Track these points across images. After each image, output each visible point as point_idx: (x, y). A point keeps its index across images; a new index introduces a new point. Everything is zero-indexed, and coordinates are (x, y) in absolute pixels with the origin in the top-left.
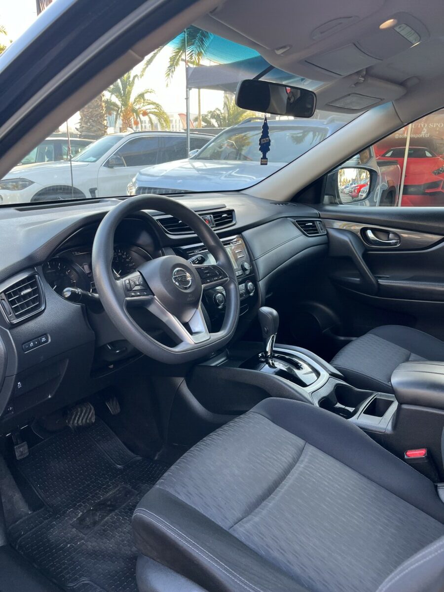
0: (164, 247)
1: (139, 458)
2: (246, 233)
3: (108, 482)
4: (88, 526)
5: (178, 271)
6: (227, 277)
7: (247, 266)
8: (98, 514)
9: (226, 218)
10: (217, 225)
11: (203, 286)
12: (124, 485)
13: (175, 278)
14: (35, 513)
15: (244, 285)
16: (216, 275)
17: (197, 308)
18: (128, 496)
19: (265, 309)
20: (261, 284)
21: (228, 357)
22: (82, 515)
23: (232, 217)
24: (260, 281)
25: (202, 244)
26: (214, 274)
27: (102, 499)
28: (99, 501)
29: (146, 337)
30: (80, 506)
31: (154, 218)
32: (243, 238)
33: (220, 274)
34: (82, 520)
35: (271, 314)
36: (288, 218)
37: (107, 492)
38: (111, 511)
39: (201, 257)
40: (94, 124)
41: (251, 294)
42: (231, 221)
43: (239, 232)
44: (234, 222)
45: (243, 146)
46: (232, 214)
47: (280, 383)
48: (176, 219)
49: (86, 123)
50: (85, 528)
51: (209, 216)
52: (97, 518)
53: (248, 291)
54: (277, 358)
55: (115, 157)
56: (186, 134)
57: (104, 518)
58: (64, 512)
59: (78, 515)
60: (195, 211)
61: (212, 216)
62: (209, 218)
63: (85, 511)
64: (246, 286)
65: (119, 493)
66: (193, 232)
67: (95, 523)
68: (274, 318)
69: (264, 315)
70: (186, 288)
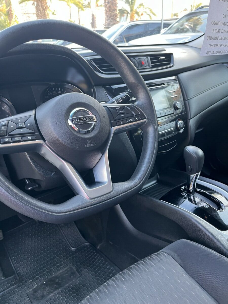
0: (96, 85)
1: (87, 244)
2: (183, 76)
3: (61, 262)
4: (38, 298)
5: (75, 113)
6: (145, 118)
7: (179, 105)
8: (47, 289)
9: (163, 60)
10: (153, 67)
11: (114, 128)
12: (72, 266)
13: (72, 120)
14: (6, 279)
15: (174, 122)
16: (132, 116)
17: (103, 154)
18: (72, 277)
19: (191, 149)
20: (192, 122)
22: (36, 287)
23: (170, 61)
24: (191, 119)
25: (125, 85)
26: (129, 115)
27: (53, 275)
28: (51, 277)
30: (37, 279)
32: (179, 80)
33: (137, 115)
34: (35, 291)
35: (196, 153)
37: (58, 270)
38: (56, 288)
39: (126, 96)
41: (181, 131)
42: (169, 64)
43: (176, 73)
44: (172, 65)
46: (170, 58)
48: (104, 59)
50: (35, 300)
51: (146, 57)
52: (45, 293)
53: (177, 129)
57: (50, 294)
58: (26, 282)
59: (33, 287)
61: (149, 57)
62: (146, 60)
63: (39, 284)
64: (176, 124)
65: (66, 273)
66: (117, 72)
67: (43, 297)
68: (199, 158)
69: (189, 155)
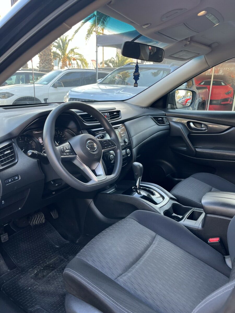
0: (83, 129)
1: (68, 242)
2: (126, 123)
3: (51, 255)
4: (40, 278)
5: (89, 142)
6: (116, 146)
7: (127, 140)
8: (45, 272)
9: (116, 115)
10: (111, 119)
11: (103, 150)
12: (60, 257)
13: (88, 146)
14: (12, 271)
15: (125, 150)
16: (110, 145)
17: (100, 162)
18: (62, 262)
19: (136, 163)
20: (134, 150)
21: (116, 189)
22: (36, 272)
23: (119, 115)
24: (133, 148)
25: (103, 128)
27: (48, 263)
28: (46, 264)
29: (71, 177)
30: (36, 267)
31: (77, 114)
32: (125, 126)
33: (112, 144)
34: (36, 275)
35: (139, 166)
36: (149, 116)
37: (51, 260)
38: (52, 270)
39: (102, 135)
40: (47, 64)
41: (129, 155)
42: (119, 117)
43: (123, 122)
44: (120, 117)
45: (126, 77)
46: (119, 113)
47: (144, 202)
48: (89, 115)
49: (42, 64)
50: (38, 279)
51: (107, 113)
52: (45, 274)
53: (127, 154)
54: (142, 189)
55: (58, 82)
56: (96, 71)
57: (49, 274)
58: (27, 271)
59: (34, 272)
60: (100, 111)
62: (107, 115)
63: (39, 270)
64: (126, 151)
65: (57, 261)
66: (98, 122)
67: (44, 276)
68: (141, 168)
69: (135, 167)
70: (94, 152)
